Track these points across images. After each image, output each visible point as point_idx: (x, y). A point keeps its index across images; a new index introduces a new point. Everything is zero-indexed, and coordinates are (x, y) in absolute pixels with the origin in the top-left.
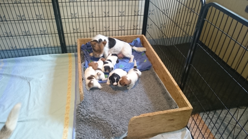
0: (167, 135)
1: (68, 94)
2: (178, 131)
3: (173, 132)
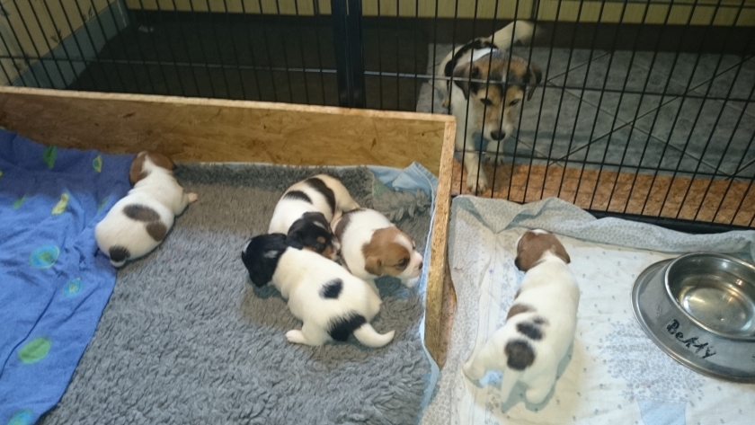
2: (452, 224)
3: (450, 237)
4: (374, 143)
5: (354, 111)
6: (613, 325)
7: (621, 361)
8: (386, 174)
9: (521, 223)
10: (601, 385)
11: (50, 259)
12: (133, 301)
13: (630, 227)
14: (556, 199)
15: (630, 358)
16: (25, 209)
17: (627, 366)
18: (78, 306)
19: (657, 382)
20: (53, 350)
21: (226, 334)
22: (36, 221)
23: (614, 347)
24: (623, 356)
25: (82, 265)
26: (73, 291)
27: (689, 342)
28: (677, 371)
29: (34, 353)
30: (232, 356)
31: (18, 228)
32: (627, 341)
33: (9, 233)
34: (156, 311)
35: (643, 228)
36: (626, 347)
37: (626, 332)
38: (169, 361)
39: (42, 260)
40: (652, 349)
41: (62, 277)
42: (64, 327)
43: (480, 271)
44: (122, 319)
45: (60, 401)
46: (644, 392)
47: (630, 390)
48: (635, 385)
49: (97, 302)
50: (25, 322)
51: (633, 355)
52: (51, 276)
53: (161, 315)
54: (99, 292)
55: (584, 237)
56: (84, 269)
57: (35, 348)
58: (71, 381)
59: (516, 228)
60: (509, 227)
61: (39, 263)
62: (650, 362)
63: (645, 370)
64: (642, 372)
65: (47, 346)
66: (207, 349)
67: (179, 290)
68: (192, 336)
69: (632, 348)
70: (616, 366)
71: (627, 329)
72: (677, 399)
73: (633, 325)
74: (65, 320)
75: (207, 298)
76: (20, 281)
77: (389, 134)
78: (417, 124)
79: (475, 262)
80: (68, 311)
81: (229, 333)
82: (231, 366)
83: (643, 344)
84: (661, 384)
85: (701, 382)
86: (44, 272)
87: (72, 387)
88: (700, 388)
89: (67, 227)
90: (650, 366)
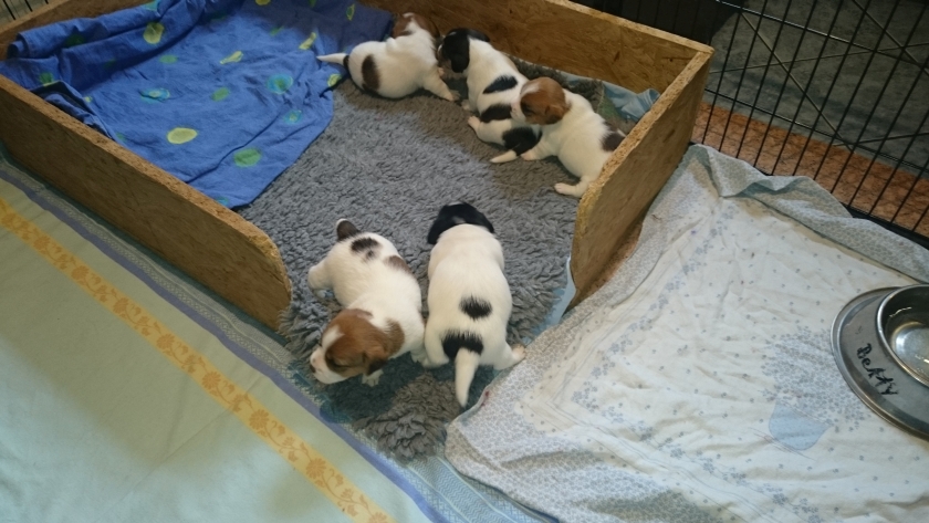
0: (660, 205)
1: (146, 332)
2: (676, 172)
3: (667, 185)
4: (617, 57)
5: (604, 16)
6: (799, 328)
7: (783, 363)
8: (622, 96)
9: (756, 195)
10: (745, 375)
11: (283, 87)
12: (337, 144)
13: (885, 237)
14: (811, 180)
15: (795, 364)
16: (279, 38)
17: (788, 370)
18: (292, 134)
19: (812, 396)
20: (261, 162)
21: (402, 198)
22: (283, 52)
23: (785, 348)
24: (790, 360)
25: (307, 101)
26: (292, 121)
27: (872, 372)
28: (843, 396)
29: (245, 160)
30: (398, 217)
31: (268, 53)
32: (804, 348)
33: (259, 55)
34: (352, 159)
35: (902, 244)
36: (798, 353)
37: (809, 339)
38: (345, 203)
39: (277, 86)
40: (828, 366)
41: (287, 105)
42: (275, 147)
43: (679, 227)
44: (322, 156)
45: (252, 202)
46: (790, 399)
47: (774, 391)
48: (784, 389)
49: (308, 135)
50: (248, 133)
51: (800, 363)
52: (279, 102)
53: (355, 164)
54: (312, 128)
55: (824, 232)
56: (307, 105)
57: (249, 156)
58: (265, 191)
59: (749, 200)
60: (741, 195)
61: (273, 87)
62: (817, 376)
63: (806, 381)
64: (801, 381)
65: (257, 158)
66: (381, 204)
67: (378, 148)
68: (372, 189)
69: (805, 356)
70: (774, 365)
71: (812, 336)
72: (823, 419)
73: (822, 336)
74: (278, 142)
75: (399, 162)
76: (254, 98)
77: (634, 50)
78: (667, 45)
79: (681, 218)
80: (282, 135)
81: (404, 198)
82: (394, 224)
83: (820, 357)
84: (815, 400)
85: (865, 416)
86: (275, 97)
87: (264, 195)
88: (859, 421)
89: (306, 64)
90: (815, 379)
